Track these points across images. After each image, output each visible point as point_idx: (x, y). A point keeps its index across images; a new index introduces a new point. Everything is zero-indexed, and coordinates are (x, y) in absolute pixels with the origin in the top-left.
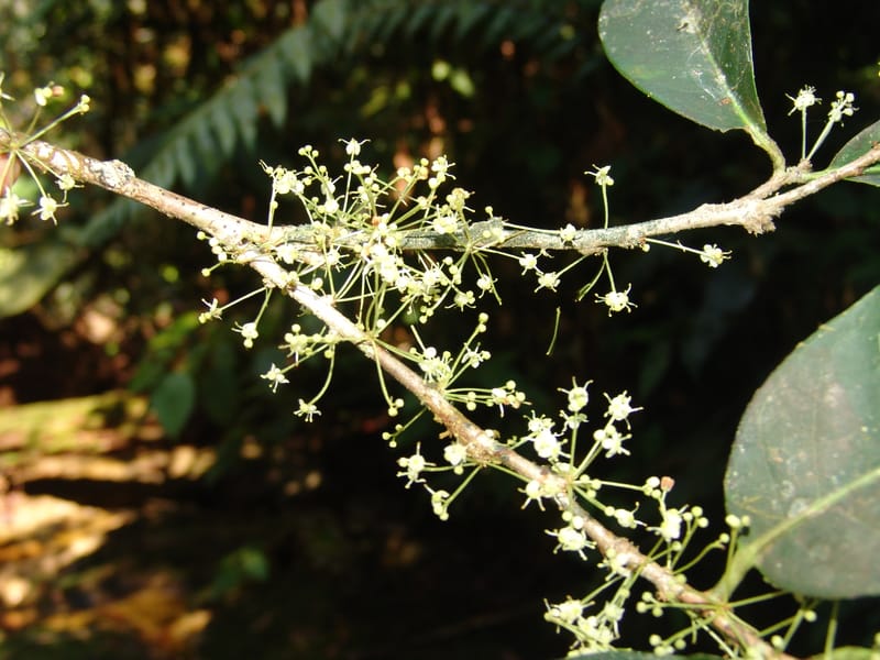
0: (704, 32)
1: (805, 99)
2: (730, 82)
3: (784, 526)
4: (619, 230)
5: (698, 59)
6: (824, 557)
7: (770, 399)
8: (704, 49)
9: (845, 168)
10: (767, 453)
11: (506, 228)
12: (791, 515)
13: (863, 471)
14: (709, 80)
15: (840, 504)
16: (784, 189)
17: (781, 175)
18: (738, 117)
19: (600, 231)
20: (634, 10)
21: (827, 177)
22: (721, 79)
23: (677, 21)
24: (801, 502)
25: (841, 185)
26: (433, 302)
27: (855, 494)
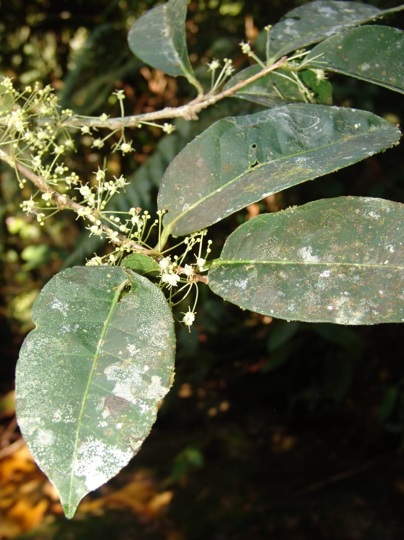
0: (170, 36)
1: (214, 65)
2: (180, 55)
3: (181, 215)
4: (127, 118)
5: (168, 47)
6: (192, 221)
7: (175, 165)
8: (171, 43)
9: (227, 92)
10: (174, 186)
11: (77, 117)
12: (183, 210)
13: (211, 191)
14: (171, 55)
15: (202, 203)
16: (203, 101)
17: (200, 96)
18: (182, 72)
19: (119, 118)
20: (144, 28)
21: (220, 96)
22: (176, 55)
23: (159, 32)
24: (187, 205)
25: (226, 99)
26: (43, 148)
27: (207, 199)
